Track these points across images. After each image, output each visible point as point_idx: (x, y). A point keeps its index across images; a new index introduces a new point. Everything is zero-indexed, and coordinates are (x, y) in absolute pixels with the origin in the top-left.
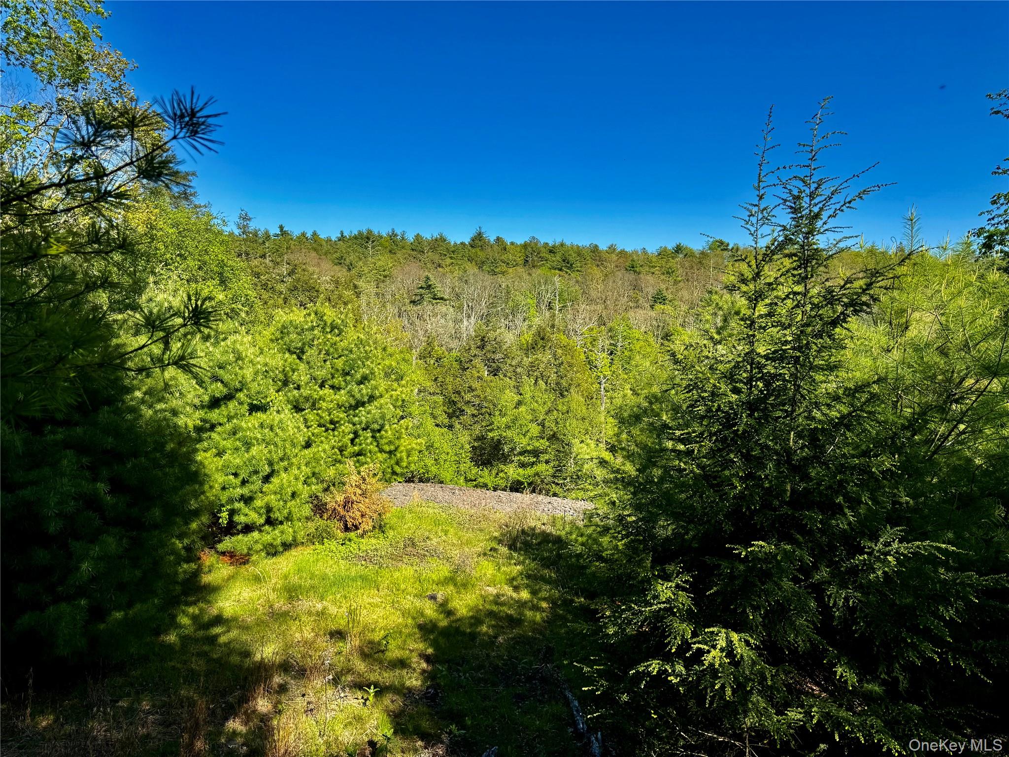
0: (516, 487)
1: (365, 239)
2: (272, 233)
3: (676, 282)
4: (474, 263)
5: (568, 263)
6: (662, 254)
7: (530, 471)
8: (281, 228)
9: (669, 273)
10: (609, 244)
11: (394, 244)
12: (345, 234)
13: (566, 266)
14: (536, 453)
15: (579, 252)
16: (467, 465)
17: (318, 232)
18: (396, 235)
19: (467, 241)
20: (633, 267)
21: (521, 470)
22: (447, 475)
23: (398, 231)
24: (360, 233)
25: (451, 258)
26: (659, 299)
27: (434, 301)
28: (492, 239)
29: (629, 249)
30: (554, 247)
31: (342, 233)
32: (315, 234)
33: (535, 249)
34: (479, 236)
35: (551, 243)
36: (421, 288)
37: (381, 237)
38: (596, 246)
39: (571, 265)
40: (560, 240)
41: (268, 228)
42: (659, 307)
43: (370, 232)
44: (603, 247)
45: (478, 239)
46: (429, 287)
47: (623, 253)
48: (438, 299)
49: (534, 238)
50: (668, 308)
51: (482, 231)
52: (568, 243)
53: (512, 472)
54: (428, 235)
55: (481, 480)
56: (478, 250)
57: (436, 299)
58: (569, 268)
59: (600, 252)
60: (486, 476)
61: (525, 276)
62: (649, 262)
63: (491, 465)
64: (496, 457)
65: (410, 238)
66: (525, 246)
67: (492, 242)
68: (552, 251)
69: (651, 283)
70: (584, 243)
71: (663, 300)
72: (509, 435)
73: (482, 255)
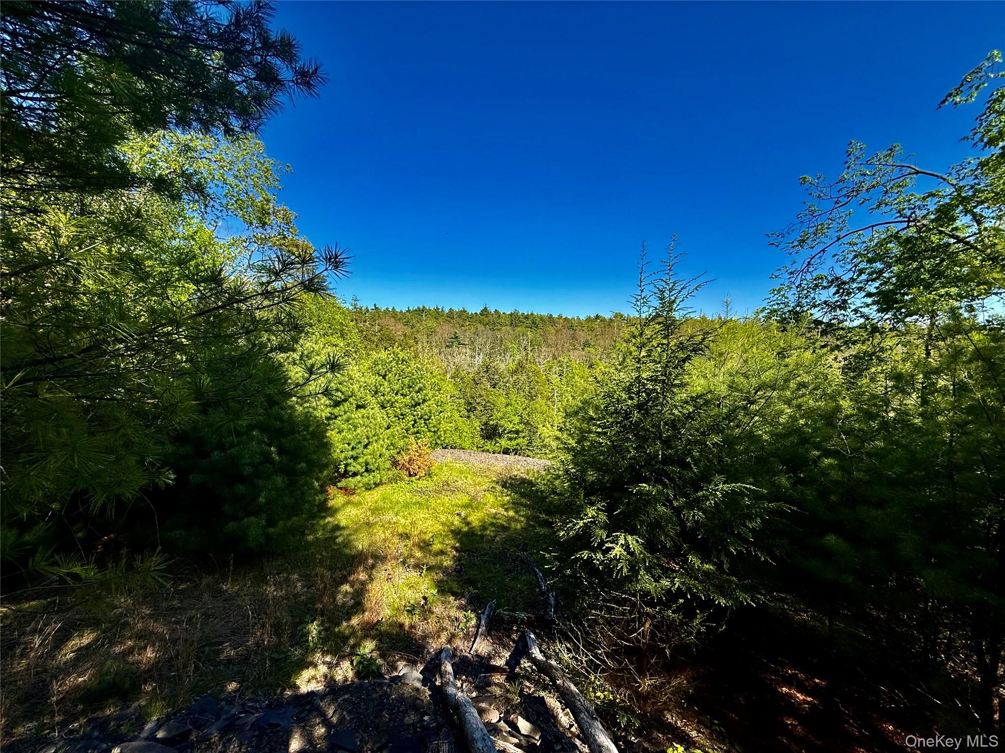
0: (506, 452)
1: (420, 311)
2: (370, 308)
3: (596, 336)
4: (482, 324)
5: (535, 324)
6: (589, 319)
7: (514, 443)
8: (375, 305)
9: (592, 330)
10: (558, 314)
11: (437, 314)
12: (410, 309)
13: (534, 326)
14: (517, 432)
15: (542, 318)
16: (478, 439)
17: (395, 308)
18: (439, 309)
19: (478, 312)
20: (572, 327)
21: (508, 442)
22: (466, 445)
23: (440, 307)
24: (419, 308)
25: (469, 321)
26: (587, 344)
27: (459, 346)
29: (569, 317)
31: (408, 308)
32: (393, 309)
33: (517, 316)
34: (485, 309)
35: (526, 313)
36: (452, 338)
37: (430, 310)
38: (551, 315)
39: (537, 325)
40: (531, 312)
41: (368, 306)
42: (586, 349)
43: (424, 307)
44: (555, 316)
45: (485, 311)
46: (456, 338)
47: (566, 319)
48: (462, 344)
49: (516, 310)
50: (592, 350)
51: (487, 306)
52: (535, 313)
53: (504, 442)
54: (457, 308)
55: (486, 447)
56: (484, 317)
57: (460, 344)
58: (536, 327)
59: (553, 318)
60: (489, 445)
61: (511, 332)
62: (581, 324)
63: (492, 439)
64: (494, 435)
65: (447, 311)
66: (511, 315)
67: (493, 312)
68: (527, 317)
69: (582, 336)
70: (544, 313)
71: (589, 345)
72: (502, 422)
73: (486, 320)
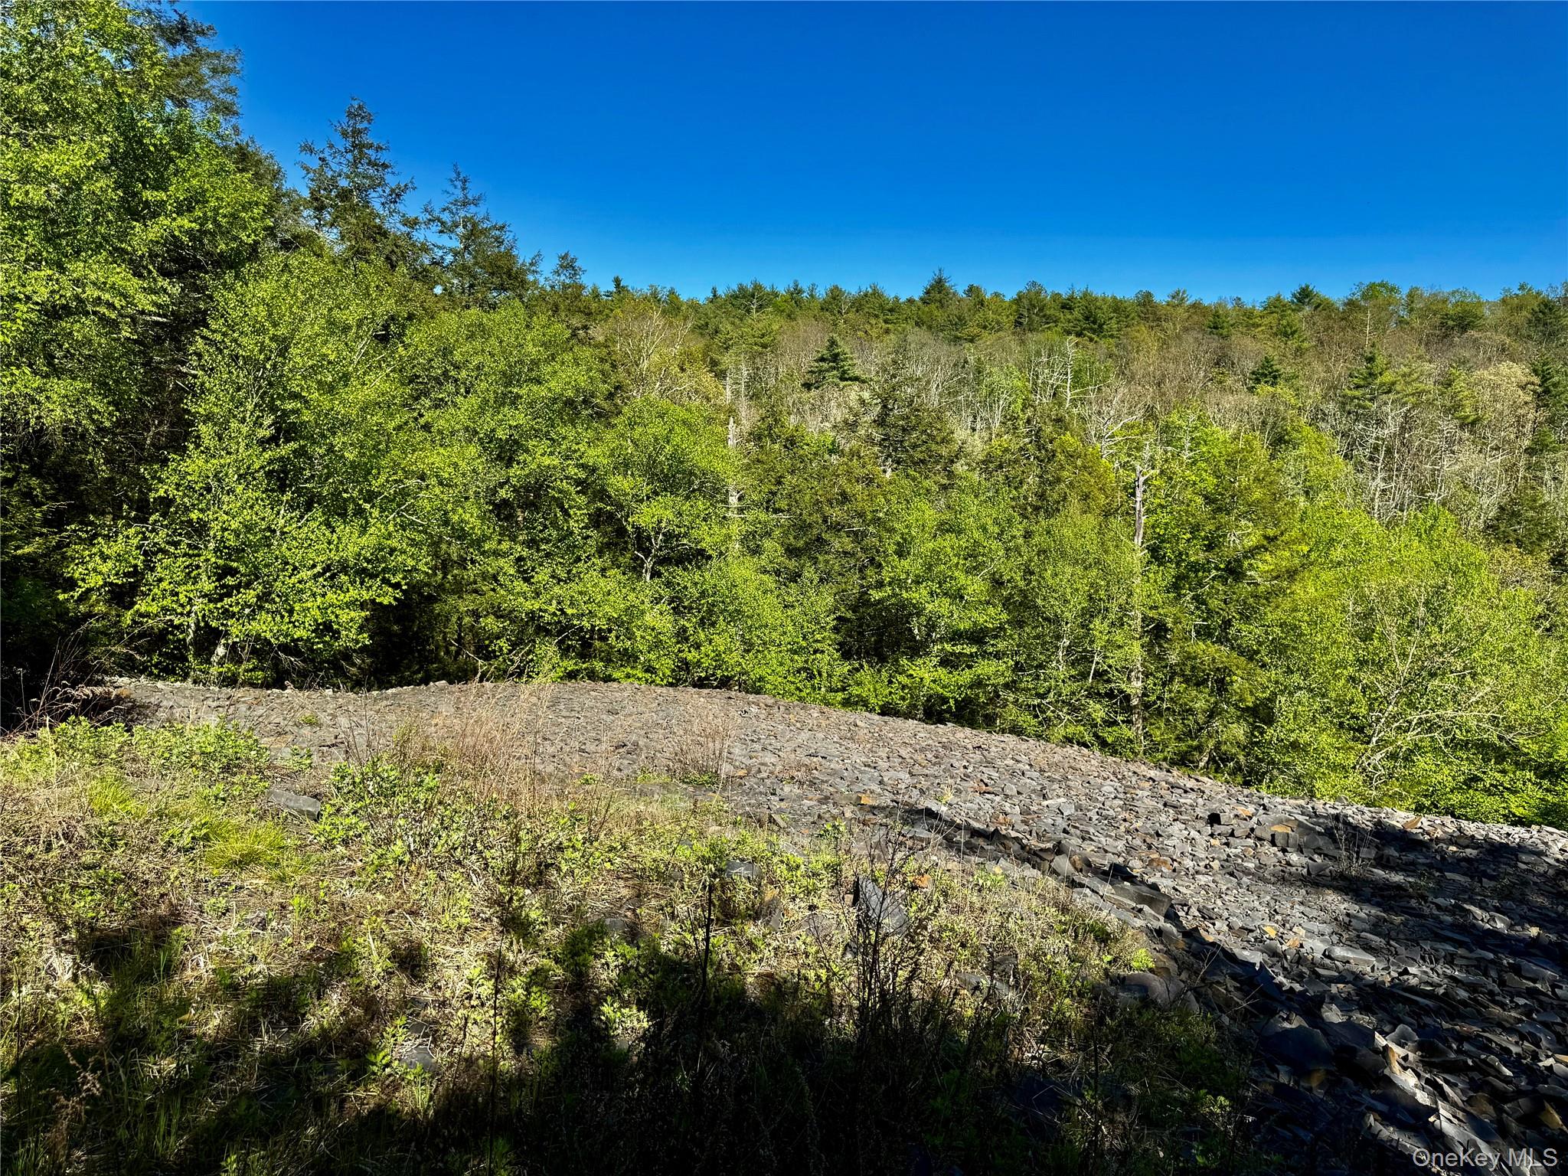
0: (934, 712)
1: (746, 300)
2: (602, 290)
3: (1299, 352)
4: (925, 327)
5: (1094, 322)
6: (1275, 306)
7: (966, 676)
8: (617, 281)
9: (1287, 333)
10: (1172, 291)
11: (795, 303)
12: (719, 293)
13: (1092, 329)
14: (977, 636)
15: (1117, 307)
16: (828, 659)
17: (678, 291)
18: (800, 292)
19: (917, 294)
20: (1216, 328)
21: (942, 672)
23: (804, 285)
24: (741, 288)
25: (886, 322)
26: (1266, 374)
27: (842, 384)
28: (961, 290)
29: (1209, 300)
30: (1071, 298)
31: (714, 291)
32: (672, 292)
33: (1034, 302)
34: (939, 285)
35: (1065, 293)
36: (822, 359)
37: (776, 295)
38: (1149, 295)
39: (1101, 326)
40: (1083, 289)
41: (598, 284)
42: (1264, 389)
43: (758, 287)
44: (1161, 297)
45: (938, 290)
46: (835, 358)
47: (1196, 306)
48: (850, 379)
49: (1034, 284)
50: (1283, 390)
51: (944, 276)
52: (1097, 292)
53: (926, 673)
54: (852, 288)
55: (855, 690)
56: (933, 306)
57: (846, 380)
58: (1094, 331)
59: (1155, 306)
60: (870, 682)
61: (1014, 346)
62: (1248, 319)
63: (883, 660)
64: (895, 645)
65: (821, 293)
66: (1018, 301)
67: (961, 294)
68: (1066, 306)
69: (1250, 350)
70: (1127, 293)
71: (1274, 378)
72: (918, 595)
73: (940, 316)
